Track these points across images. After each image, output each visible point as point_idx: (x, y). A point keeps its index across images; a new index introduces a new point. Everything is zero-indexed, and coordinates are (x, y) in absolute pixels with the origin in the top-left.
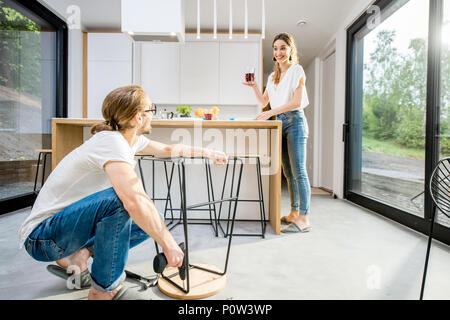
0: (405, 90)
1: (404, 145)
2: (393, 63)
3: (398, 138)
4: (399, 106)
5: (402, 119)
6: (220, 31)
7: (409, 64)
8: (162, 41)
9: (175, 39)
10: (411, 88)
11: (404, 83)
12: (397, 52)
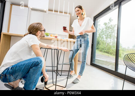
0: (102, 36)
1: (101, 51)
2: (99, 28)
3: (100, 49)
4: (100, 40)
5: (101, 44)
6: (60, 12)
7: (103, 29)
8: (41, 12)
9: (45, 12)
10: (104, 35)
11: (102, 34)
12: (100, 25)
